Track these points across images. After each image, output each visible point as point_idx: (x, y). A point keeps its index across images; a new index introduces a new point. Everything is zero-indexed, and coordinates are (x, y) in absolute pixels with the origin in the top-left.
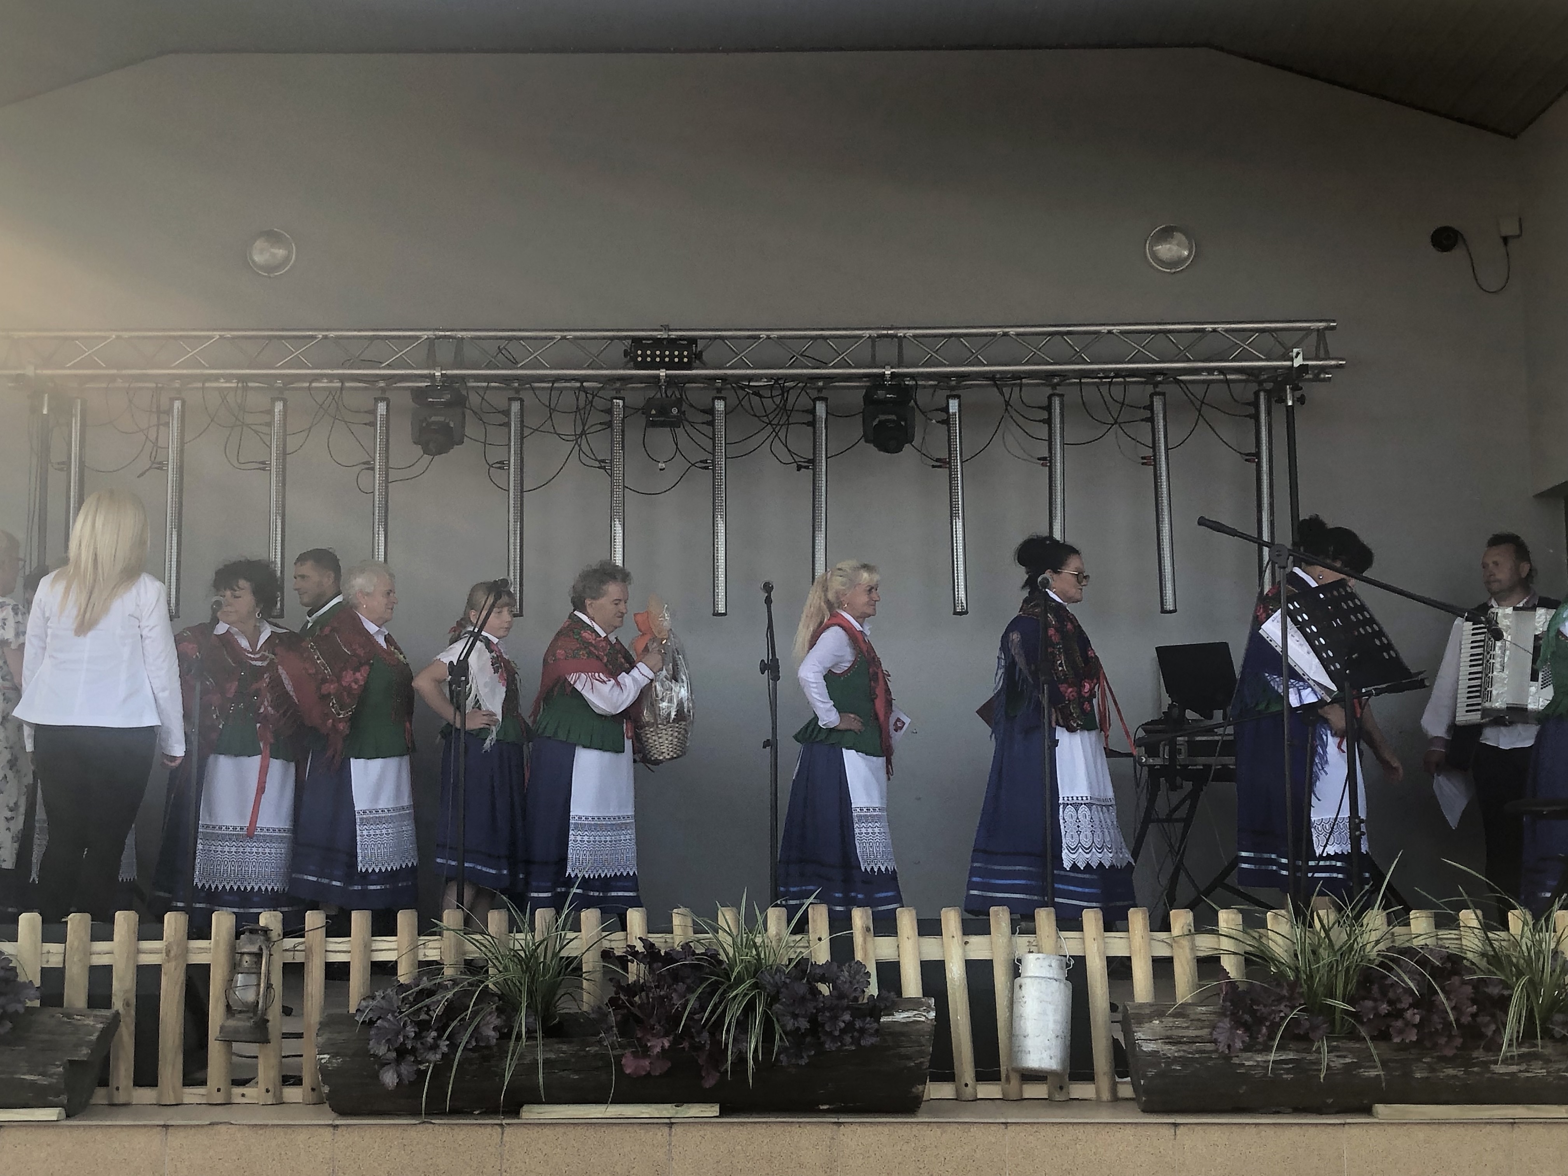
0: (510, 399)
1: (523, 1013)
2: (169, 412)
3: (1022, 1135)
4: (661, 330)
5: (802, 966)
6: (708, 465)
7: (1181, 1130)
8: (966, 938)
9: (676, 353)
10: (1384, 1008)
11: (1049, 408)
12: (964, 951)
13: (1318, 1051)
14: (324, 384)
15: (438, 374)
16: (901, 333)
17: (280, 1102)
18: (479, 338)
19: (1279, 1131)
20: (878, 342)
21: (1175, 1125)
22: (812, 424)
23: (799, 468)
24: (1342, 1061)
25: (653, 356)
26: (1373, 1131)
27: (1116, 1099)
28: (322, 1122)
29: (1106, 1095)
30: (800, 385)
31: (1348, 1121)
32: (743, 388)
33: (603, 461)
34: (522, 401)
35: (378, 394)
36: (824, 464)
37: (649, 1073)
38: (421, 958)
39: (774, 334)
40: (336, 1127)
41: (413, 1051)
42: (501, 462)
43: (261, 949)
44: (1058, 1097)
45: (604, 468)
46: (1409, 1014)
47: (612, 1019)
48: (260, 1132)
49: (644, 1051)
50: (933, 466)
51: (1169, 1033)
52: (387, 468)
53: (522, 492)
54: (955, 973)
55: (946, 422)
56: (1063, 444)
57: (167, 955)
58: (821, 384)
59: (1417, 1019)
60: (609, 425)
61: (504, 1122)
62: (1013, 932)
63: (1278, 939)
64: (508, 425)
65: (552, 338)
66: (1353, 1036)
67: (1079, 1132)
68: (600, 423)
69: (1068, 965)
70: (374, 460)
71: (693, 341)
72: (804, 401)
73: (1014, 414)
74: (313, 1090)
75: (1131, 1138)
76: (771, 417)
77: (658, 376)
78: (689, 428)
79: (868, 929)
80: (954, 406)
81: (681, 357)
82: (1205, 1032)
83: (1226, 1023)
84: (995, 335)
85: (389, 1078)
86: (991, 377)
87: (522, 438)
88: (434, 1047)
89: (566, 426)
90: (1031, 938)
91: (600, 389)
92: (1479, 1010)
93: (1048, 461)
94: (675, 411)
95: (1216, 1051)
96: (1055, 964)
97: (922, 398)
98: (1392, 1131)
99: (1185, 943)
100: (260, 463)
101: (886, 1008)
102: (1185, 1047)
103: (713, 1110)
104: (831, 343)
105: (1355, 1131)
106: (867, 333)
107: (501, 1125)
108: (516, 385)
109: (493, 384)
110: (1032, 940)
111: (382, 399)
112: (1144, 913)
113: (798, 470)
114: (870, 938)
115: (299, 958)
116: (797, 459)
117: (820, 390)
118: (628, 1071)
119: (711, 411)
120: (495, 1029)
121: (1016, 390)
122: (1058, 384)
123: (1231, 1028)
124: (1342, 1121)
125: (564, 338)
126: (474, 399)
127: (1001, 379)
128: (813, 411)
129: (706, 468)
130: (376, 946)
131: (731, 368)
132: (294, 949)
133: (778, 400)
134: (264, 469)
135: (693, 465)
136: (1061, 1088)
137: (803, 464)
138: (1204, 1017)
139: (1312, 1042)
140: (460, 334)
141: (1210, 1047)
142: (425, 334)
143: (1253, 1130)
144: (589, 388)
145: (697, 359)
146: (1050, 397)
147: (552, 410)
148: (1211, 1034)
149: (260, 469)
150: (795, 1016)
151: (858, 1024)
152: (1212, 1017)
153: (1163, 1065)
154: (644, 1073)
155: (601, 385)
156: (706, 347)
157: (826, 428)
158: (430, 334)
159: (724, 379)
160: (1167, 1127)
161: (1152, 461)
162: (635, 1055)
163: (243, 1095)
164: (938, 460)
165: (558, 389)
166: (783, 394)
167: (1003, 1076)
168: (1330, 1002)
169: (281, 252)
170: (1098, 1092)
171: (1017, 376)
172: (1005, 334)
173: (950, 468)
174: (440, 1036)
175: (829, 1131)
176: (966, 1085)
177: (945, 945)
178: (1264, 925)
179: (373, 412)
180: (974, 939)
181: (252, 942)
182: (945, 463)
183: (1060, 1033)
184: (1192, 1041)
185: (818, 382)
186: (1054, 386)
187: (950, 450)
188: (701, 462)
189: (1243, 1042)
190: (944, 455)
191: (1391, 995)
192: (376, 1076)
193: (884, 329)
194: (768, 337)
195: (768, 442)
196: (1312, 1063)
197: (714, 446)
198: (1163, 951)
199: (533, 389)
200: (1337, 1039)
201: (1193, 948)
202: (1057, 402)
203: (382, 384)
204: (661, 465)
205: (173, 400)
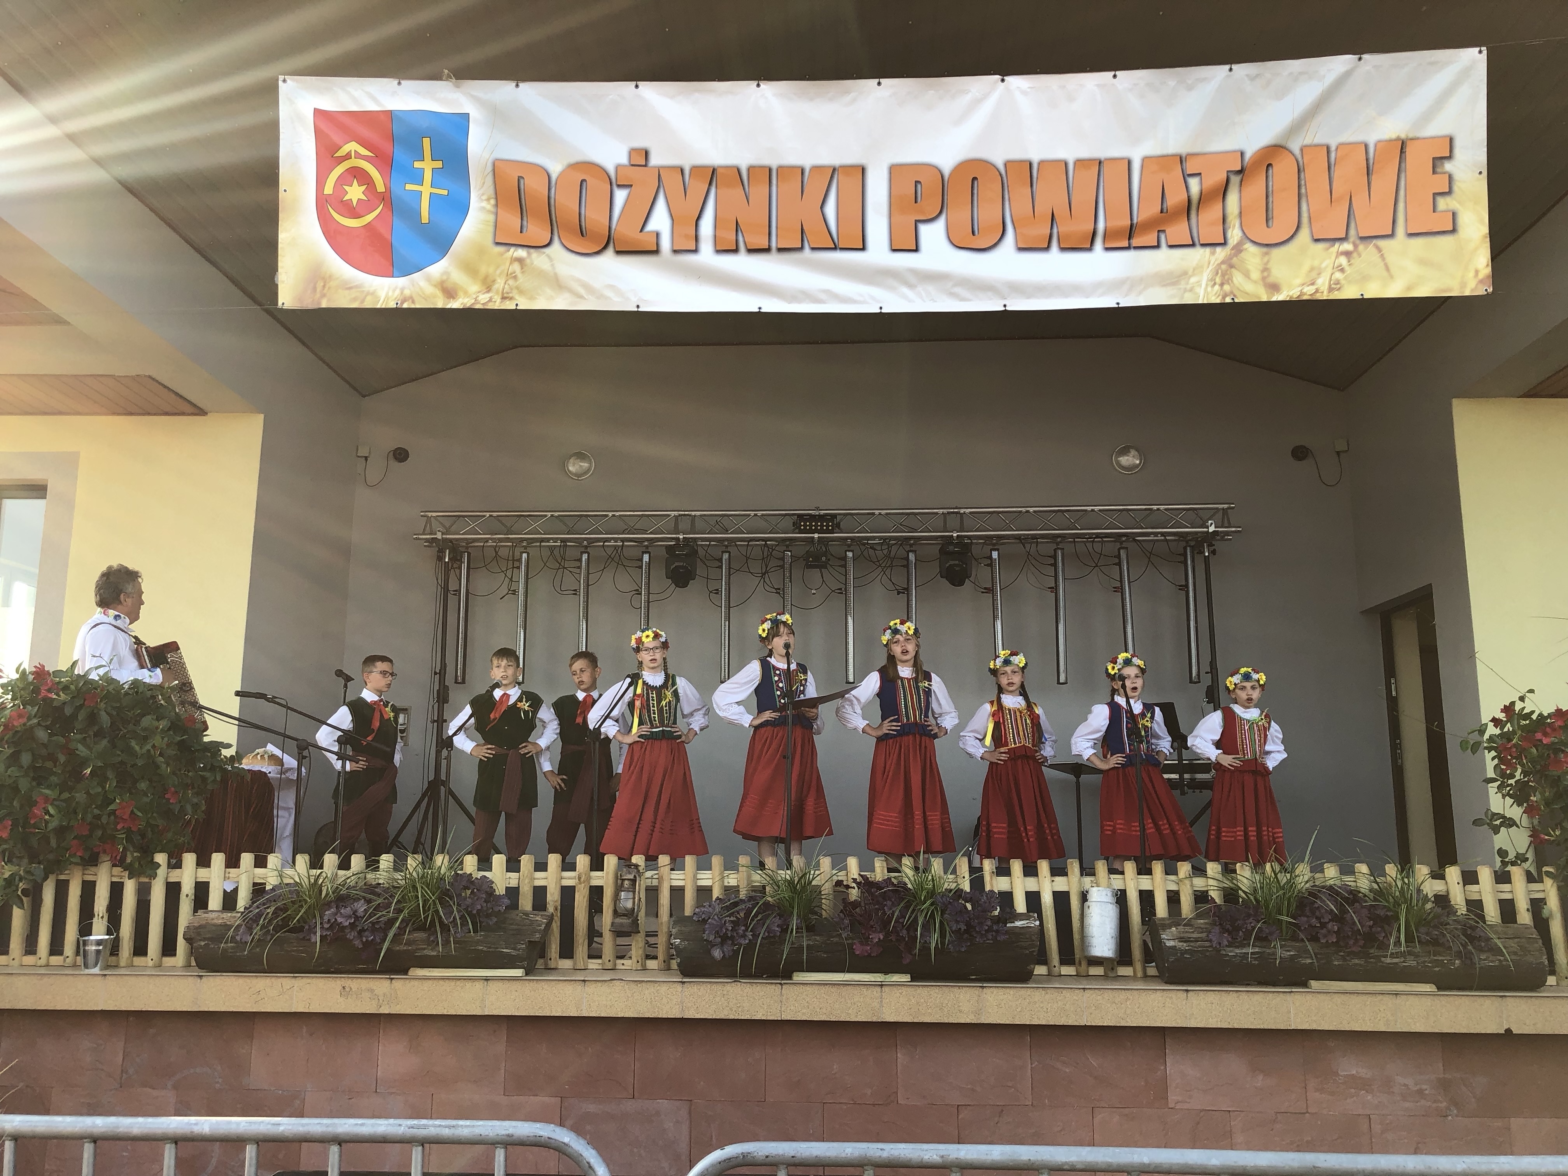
0: (723, 552)
1: (795, 918)
2: (520, 560)
3: (1094, 995)
4: (813, 510)
5: (959, 893)
6: (843, 591)
7: (1190, 994)
8: (1053, 878)
9: (825, 524)
10: (1314, 921)
11: (1055, 557)
12: (1052, 886)
13: (1274, 947)
14: (612, 543)
15: (681, 537)
16: (962, 511)
17: (644, 969)
18: (705, 515)
19: (1250, 994)
20: (948, 517)
21: (1187, 991)
22: (907, 566)
23: (899, 593)
24: (1288, 953)
25: (811, 526)
26: (1309, 997)
27: (1146, 976)
28: (675, 980)
29: (1140, 974)
30: (899, 542)
31: (1293, 990)
32: (864, 544)
33: (779, 589)
34: (730, 553)
35: (644, 549)
36: (914, 591)
37: (869, 955)
38: (726, 884)
39: (884, 512)
40: (683, 983)
41: (732, 937)
42: (717, 590)
43: (635, 876)
44: (1111, 974)
45: (779, 593)
46: (1330, 926)
47: (847, 922)
48: (639, 985)
49: (866, 940)
50: (983, 592)
51: (1182, 935)
52: (649, 593)
53: (730, 607)
54: (1047, 899)
55: (991, 565)
56: (1064, 579)
57: (579, 880)
58: (912, 542)
59: (1336, 928)
60: (782, 567)
61: (783, 982)
62: (1082, 875)
63: (1245, 881)
64: (721, 567)
65: (749, 515)
66: (1294, 938)
67: (1128, 993)
68: (777, 566)
69: (1117, 895)
70: (641, 589)
71: (834, 516)
72: (902, 552)
73: (1033, 561)
74: (664, 961)
75: (1160, 998)
76: (881, 562)
77: (814, 537)
78: (831, 570)
79: (993, 872)
80: (995, 555)
81: (828, 526)
82: (1204, 935)
83: (1217, 929)
84: (1021, 512)
85: (717, 954)
86: (1018, 537)
87: (730, 575)
88: (744, 936)
89: (756, 567)
90: (1092, 878)
91: (777, 545)
92: (1374, 924)
93: (1055, 589)
94: (824, 559)
95: (1211, 946)
96: (1110, 894)
97: (976, 550)
98: (1322, 997)
99: (1187, 882)
100: (574, 591)
101: (1010, 918)
102: (1192, 944)
103: (906, 978)
104: (919, 517)
105: (1297, 997)
106: (941, 511)
107: (780, 984)
108: (727, 543)
109: (712, 543)
110: (1093, 879)
111: (646, 552)
112: (1162, 863)
113: (898, 595)
114: (994, 877)
115: (655, 883)
116: (898, 588)
117: (911, 545)
118: (857, 953)
119: (845, 558)
120: (778, 926)
121: (1034, 545)
122: (1060, 542)
123: (1220, 933)
124: (1290, 990)
125: (756, 515)
126: (701, 552)
127: (1023, 539)
128: (907, 558)
129: (842, 593)
130: (699, 876)
131: (857, 532)
132: (652, 878)
133: (885, 552)
134: (575, 594)
135: (833, 591)
136: (1113, 969)
137: (903, 591)
138: (1202, 926)
139: (1270, 942)
140: (693, 513)
141: (1207, 944)
142: (673, 514)
143: (1235, 994)
144: (770, 545)
145: (837, 527)
146: (1055, 550)
147: (747, 558)
148: (1208, 936)
149: (573, 594)
150: (957, 922)
151: (995, 927)
152: (1207, 926)
153: (1179, 955)
154: (866, 954)
155: (778, 543)
156: (841, 520)
157: (915, 569)
158: (676, 513)
159: (852, 539)
160: (1182, 992)
161: (1120, 590)
162: (862, 944)
163: (623, 964)
164: (985, 588)
165: (751, 545)
166: (888, 548)
167: (1077, 961)
168: (1281, 917)
169: (585, 465)
170: (1135, 972)
171: (1034, 537)
172: (1028, 512)
173: (993, 593)
174: (747, 930)
175: (977, 991)
176: (1055, 967)
177: (1041, 882)
178: (1235, 871)
179: (641, 560)
180: (1058, 879)
181: (630, 873)
182: (991, 590)
183: (1114, 935)
184: (1196, 940)
185: (911, 540)
186: (1057, 544)
187: (993, 583)
188: (838, 590)
189: (1228, 941)
190: (989, 585)
191: (1317, 914)
192: (709, 952)
193: (951, 508)
194: (880, 514)
195: (880, 577)
196: (1269, 954)
197: (846, 580)
198: (1173, 887)
199: (737, 546)
200: (1285, 940)
201: (1192, 886)
202: (1059, 552)
203: (646, 543)
204: (813, 591)
205: (522, 553)
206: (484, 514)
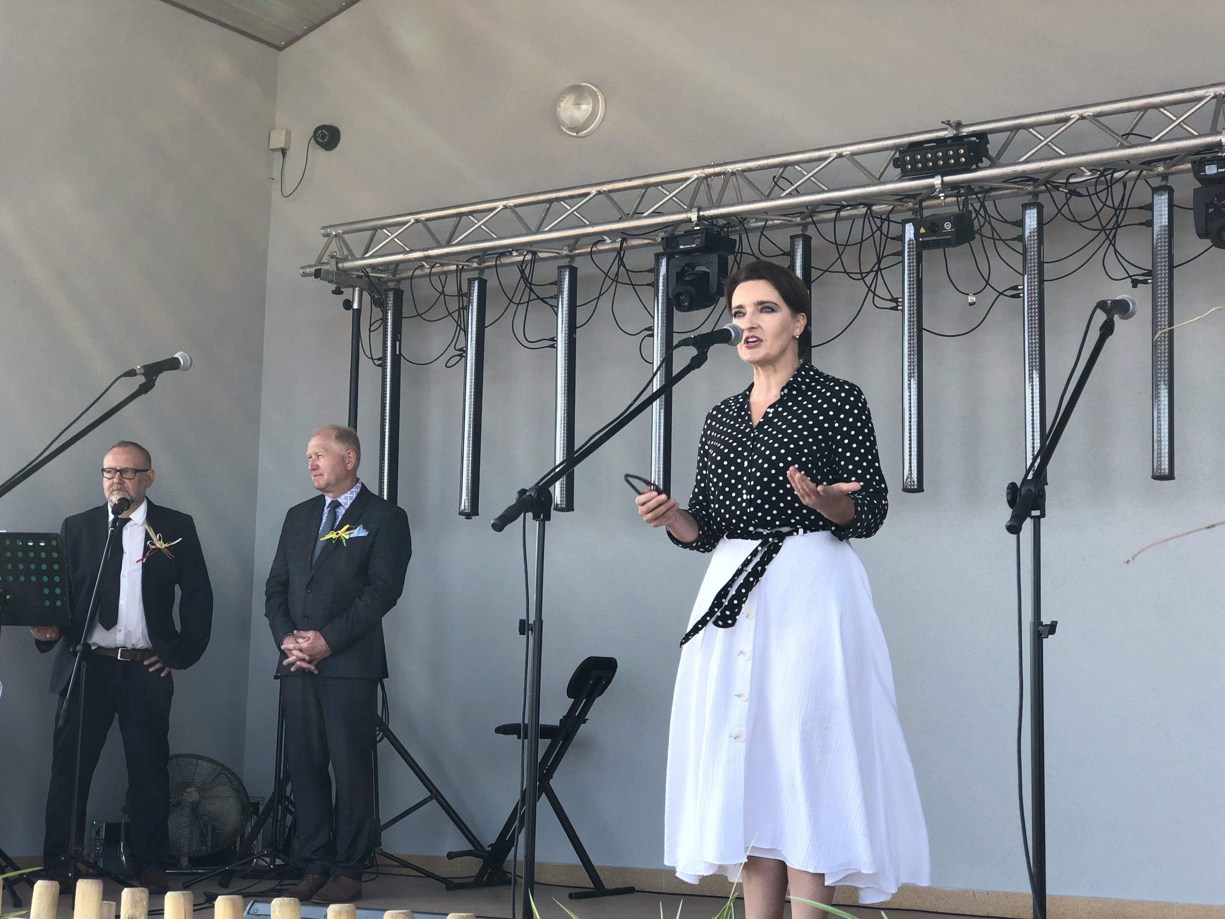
0: (793, 238)
2: (469, 294)
4: (946, 129)
6: (1020, 292)
14: (608, 244)
15: (694, 216)
18: (750, 170)
22: (1150, 223)
23: (1135, 283)
30: (1134, 173)
32: (1060, 188)
34: (805, 237)
36: (1168, 277)
39: (1089, 112)
45: (894, 309)
52: (671, 333)
58: (1161, 169)
60: (902, 255)
65: (825, 158)
68: (894, 254)
70: (656, 324)
71: (983, 136)
77: (932, 187)
81: (957, 156)
91: (891, 212)
94: (948, 226)
100: (549, 340)
104: (1166, 112)
106: (1211, 92)
108: (798, 219)
109: (773, 220)
111: (662, 253)
113: (1135, 286)
116: (1133, 271)
119: (1019, 222)
125: (840, 156)
128: (1151, 207)
131: (1026, 162)
134: (552, 346)
135: (1001, 294)
137: (1141, 278)
140: (729, 168)
142: (694, 174)
144: (877, 213)
147: (838, 245)
149: (550, 346)
155: (892, 207)
157: (1171, 226)
158: (701, 172)
179: (656, 270)
185: (1156, 166)
188: (1011, 289)
194: (1081, 117)
195: (1100, 253)
197: (1025, 268)
199: (814, 223)
204: (972, 299)
205: (470, 281)
206: (407, 218)
